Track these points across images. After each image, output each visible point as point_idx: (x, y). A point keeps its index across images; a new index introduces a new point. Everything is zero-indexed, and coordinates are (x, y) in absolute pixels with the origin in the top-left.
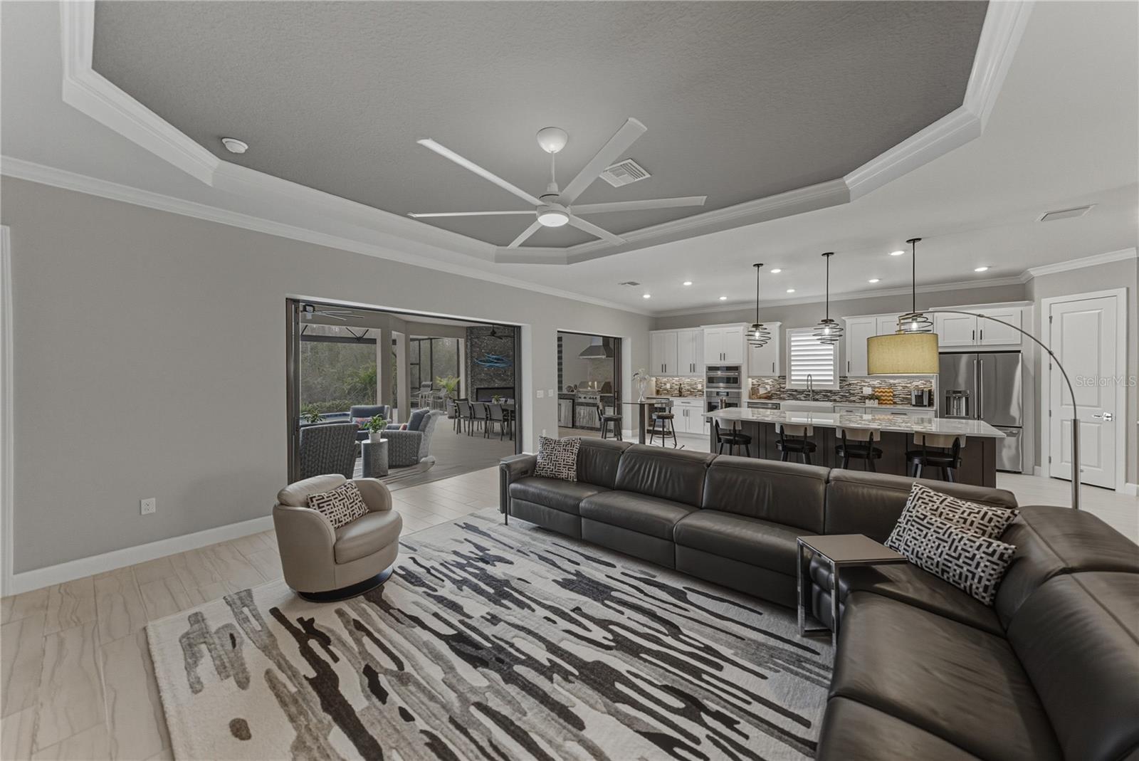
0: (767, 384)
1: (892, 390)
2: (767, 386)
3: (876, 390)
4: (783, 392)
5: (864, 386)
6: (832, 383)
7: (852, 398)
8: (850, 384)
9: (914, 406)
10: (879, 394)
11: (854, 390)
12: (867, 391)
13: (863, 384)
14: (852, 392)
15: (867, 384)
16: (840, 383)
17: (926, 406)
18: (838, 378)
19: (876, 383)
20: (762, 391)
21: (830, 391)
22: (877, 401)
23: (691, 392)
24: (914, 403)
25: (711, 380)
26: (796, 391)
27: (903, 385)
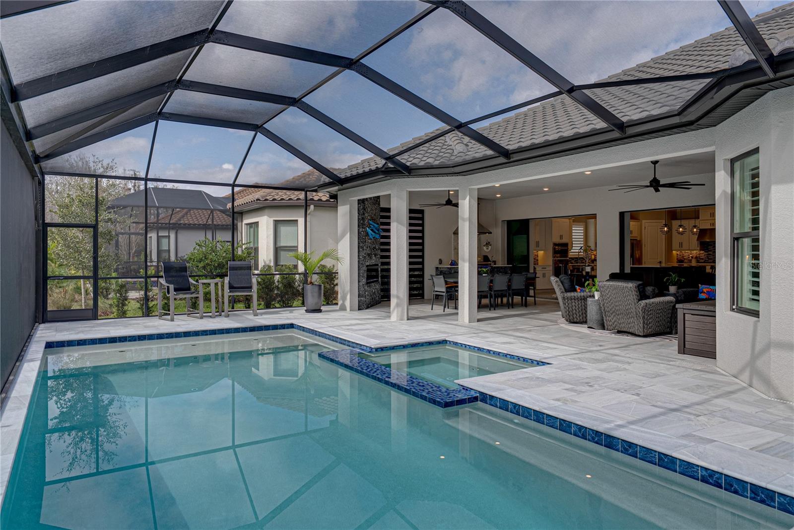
6: (583, 254)
18: (584, 251)
26: (572, 258)
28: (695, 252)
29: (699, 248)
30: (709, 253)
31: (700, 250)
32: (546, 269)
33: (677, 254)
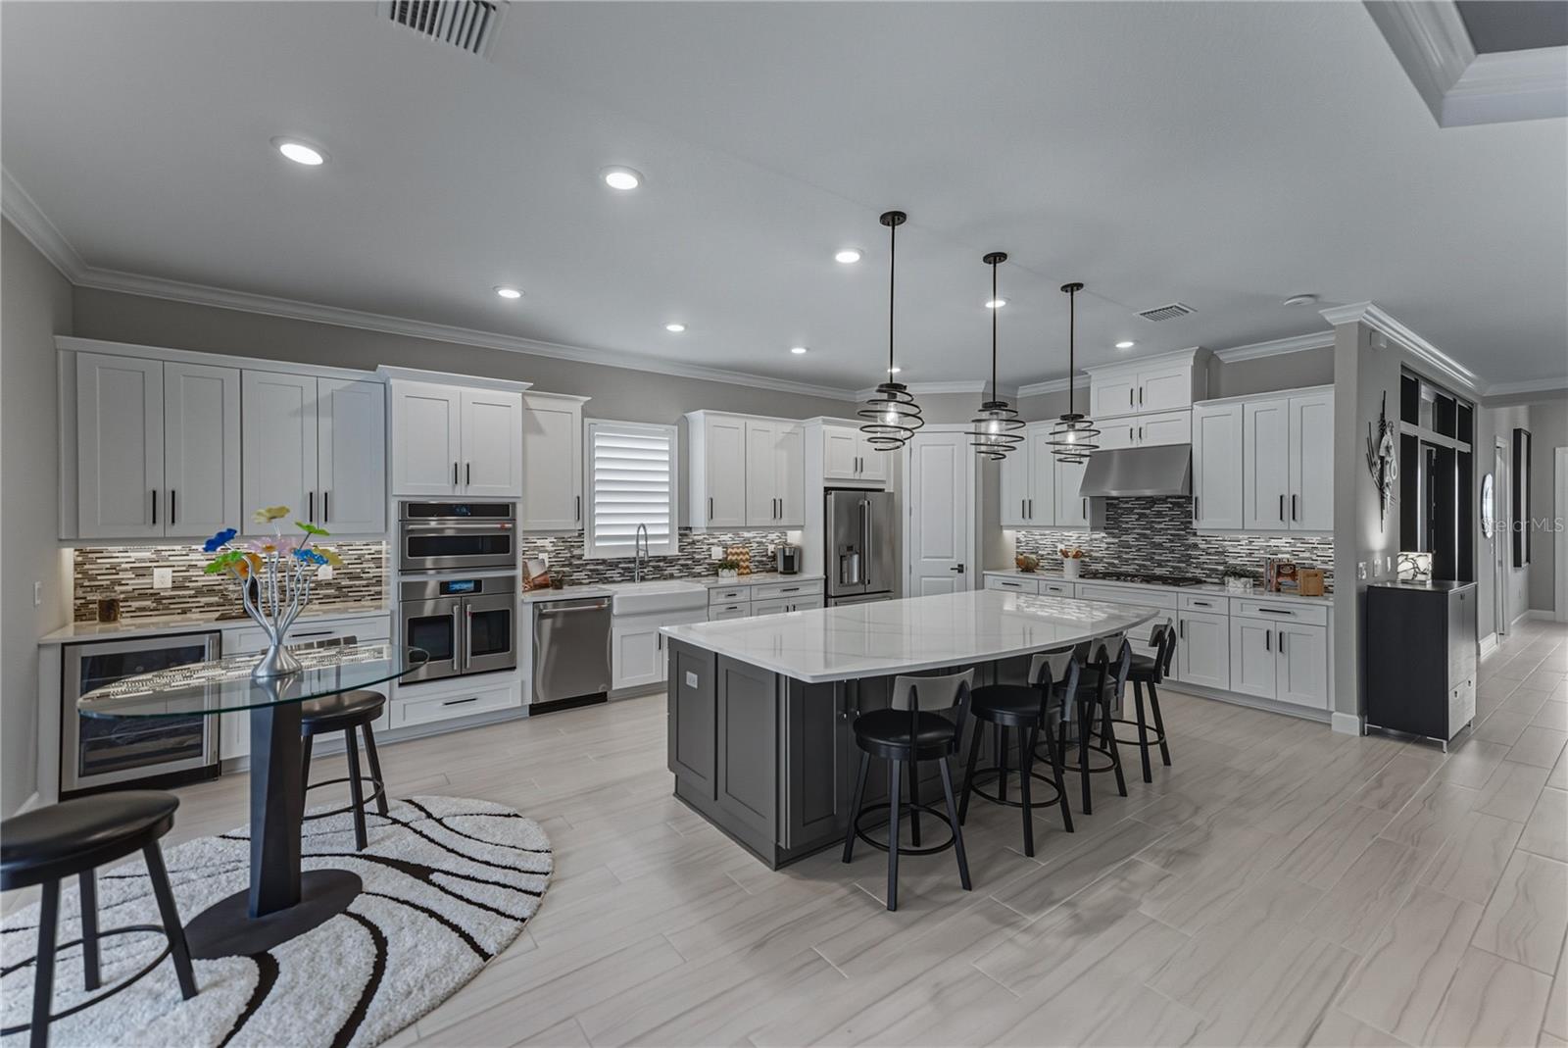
0: (542, 549)
1: (747, 550)
2: (542, 556)
3: (730, 550)
4: (578, 566)
5: (713, 544)
6: (667, 542)
7: (698, 569)
8: (694, 543)
9: (781, 573)
10: (734, 558)
11: (699, 553)
12: (717, 553)
13: (711, 541)
14: (697, 557)
15: (715, 541)
16: (680, 541)
17: (795, 573)
18: (677, 532)
19: (727, 538)
20: (535, 571)
21: (664, 559)
22: (734, 572)
23: (340, 588)
24: (781, 568)
25: (417, 547)
26: (604, 562)
27: (758, 539)
28: (1074, 534)
29: (1087, 523)
30: (1124, 538)
31: (1094, 528)
33: (1018, 541)
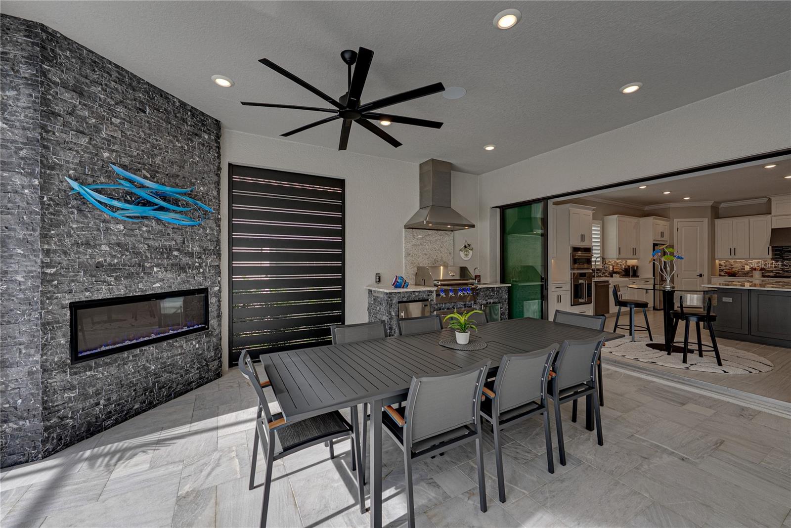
1: (617, 267)
3: (614, 268)
7: (606, 274)
8: (605, 264)
11: (607, 268)
12: (611, 268)
13: (610, 263)
18: (602, 261)
19: (614, 263)
28: (754, 262)
29: (769, 257)
31: (772, 259)
32: (561, 289)
33: (720, 265)
